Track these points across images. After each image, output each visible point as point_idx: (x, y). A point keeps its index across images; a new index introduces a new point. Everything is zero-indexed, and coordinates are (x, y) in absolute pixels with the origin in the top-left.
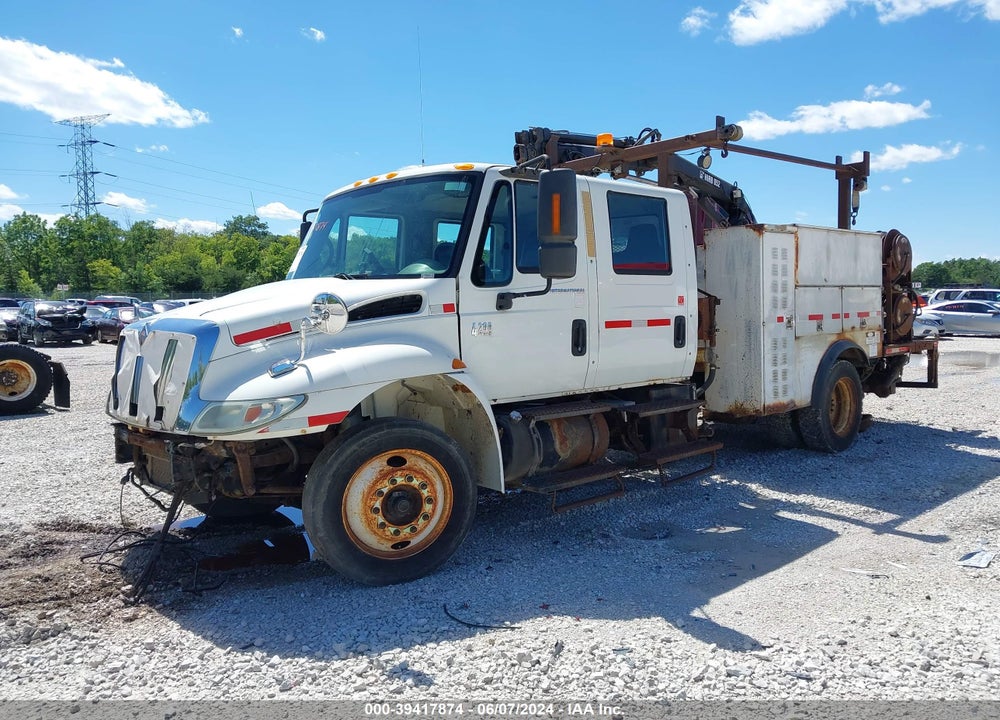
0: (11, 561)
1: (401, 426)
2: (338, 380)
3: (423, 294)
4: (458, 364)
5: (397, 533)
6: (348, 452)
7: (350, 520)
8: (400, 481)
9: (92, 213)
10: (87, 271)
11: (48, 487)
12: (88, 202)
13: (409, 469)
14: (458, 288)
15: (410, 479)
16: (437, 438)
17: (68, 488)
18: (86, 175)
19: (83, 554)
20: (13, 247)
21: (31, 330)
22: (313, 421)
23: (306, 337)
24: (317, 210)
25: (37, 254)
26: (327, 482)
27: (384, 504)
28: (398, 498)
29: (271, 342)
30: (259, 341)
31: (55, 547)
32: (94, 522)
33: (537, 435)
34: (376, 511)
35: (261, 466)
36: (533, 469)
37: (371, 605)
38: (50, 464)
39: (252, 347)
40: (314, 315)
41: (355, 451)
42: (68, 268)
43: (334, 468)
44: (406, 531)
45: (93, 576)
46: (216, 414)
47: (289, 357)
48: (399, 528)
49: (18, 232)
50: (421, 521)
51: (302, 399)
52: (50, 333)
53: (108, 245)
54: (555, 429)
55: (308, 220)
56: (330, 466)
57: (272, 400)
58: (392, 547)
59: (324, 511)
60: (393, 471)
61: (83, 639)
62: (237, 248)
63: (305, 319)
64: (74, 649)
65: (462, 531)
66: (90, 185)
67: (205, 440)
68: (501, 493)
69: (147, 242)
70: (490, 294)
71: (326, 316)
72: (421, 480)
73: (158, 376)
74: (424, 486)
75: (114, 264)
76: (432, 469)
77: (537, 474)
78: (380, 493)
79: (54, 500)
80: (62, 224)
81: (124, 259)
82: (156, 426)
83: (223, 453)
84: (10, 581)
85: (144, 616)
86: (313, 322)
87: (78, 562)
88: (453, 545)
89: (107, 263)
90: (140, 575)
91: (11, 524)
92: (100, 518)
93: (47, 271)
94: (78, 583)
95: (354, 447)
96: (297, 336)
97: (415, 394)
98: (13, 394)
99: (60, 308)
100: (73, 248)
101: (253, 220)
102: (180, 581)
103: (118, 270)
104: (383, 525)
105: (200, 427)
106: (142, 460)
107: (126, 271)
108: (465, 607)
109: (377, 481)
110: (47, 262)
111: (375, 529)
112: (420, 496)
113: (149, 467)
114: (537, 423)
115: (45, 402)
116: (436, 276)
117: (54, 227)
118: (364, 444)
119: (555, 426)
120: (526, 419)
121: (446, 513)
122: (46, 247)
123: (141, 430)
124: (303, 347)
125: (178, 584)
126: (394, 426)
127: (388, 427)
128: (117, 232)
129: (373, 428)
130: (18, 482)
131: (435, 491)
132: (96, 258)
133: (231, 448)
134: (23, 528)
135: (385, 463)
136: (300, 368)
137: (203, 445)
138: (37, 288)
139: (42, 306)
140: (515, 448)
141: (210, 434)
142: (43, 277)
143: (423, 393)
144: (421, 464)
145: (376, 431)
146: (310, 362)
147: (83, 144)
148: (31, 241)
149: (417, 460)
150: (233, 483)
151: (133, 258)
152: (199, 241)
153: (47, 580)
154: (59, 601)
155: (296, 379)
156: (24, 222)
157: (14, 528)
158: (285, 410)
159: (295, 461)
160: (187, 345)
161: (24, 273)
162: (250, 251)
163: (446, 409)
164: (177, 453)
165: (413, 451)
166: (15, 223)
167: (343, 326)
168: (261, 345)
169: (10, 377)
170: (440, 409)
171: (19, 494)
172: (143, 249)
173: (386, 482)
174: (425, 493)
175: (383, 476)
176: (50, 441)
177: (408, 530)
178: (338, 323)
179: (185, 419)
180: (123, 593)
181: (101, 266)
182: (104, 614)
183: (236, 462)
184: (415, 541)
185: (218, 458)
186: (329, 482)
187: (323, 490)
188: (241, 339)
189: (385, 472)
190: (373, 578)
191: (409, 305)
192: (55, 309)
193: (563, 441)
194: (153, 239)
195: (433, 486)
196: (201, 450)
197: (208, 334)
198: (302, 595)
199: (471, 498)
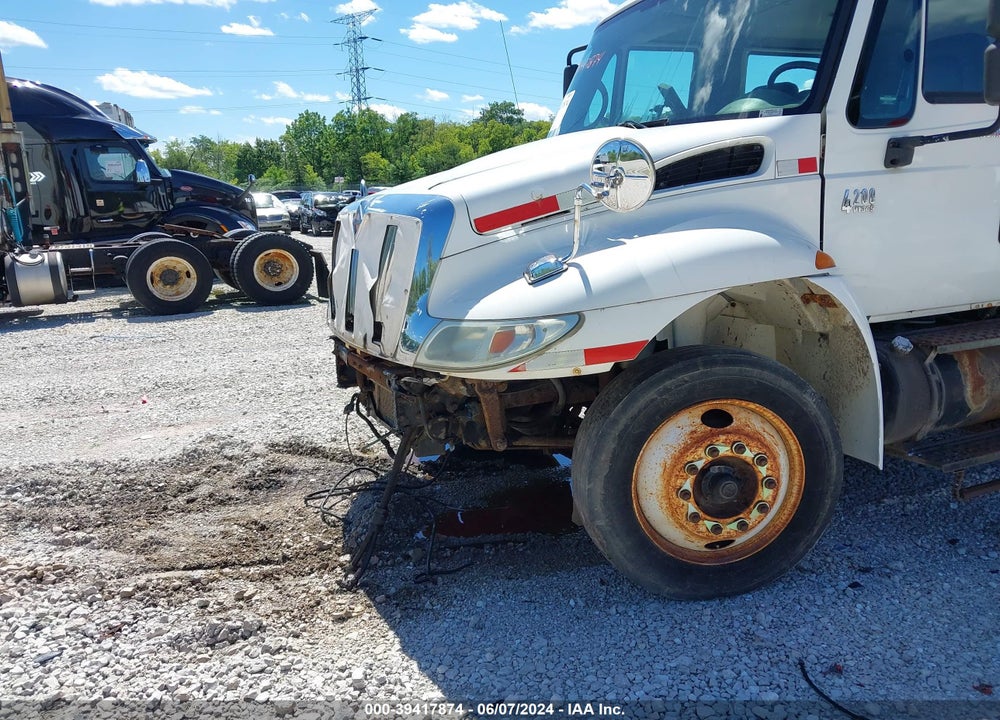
0: (234, 493)
1: (727, 362)
2: (631, 289)
3: (766, 141)
4: (823, 261)
5: (717, 529)
6: (642, 402)
7: (643, 503)
8: (724, 450)
9: (364, 108)
10: (360, 164)
11: (292, 393)
12: (360, 98)
13: (737, 432)
14: (823, 131)
15: (741, 449)
16: (785, 384)
17: (311, 396)
18: (358, 71)
19: (310, 491)
20: (300, 144)
21: (310, 219)
22: (593, 355)
23: (582, 218)
24: (584, 48)
25: (319, 149)
26: (611, 445)
27: (697, 484)
28: (720, 477)
29: (527, 228)
30: (510, 227)
31: (282, 477)
32: (328, 446)
33: (936, 377)
34: (685, 495)
35: (515, 405)
36: (925, 429)
37: (677, 640)
38: (299, 364)
39: (500, 236)
40: (596, 179)
41: (652, 400)
42: (346, 161)
43: (620, 426)
44: (730, 527)
45: (313, 529)
46: (451, 337)
47: (555, 251)
48: (721, 522)
49: (303, 130)
50: (755, 514)
51: (575, 320)
52: (326, 223)
53: (377, 138)
54: (965, 366)
55: (573, 63)
56: (615, 421)
57: (529, 320)
58: (706, 546)
59: (605, 489)
60: (713, 435)
61: (277, 651)
62: (492, 136)
63: (581, 188)
64: (262, 671)
65: (816, 529)
66: (361, 81)
67: (438, 376)
68: (877, 468)
69: (410, 134)
70: (876, 140)
71: (616, 180)
72: (756, 450)
73: (375, 279)
74: (762, 461)
75: (383, 157)
76: (773, 432)
77: (931, 437)
78: (693, 469)
79: (294, 410)
80: (339, 120)
81: (391, 151)
82: (374, 350)
83: (463, 391)
84: (221, 528)
85: (360, 614)
86: (595, 192)
87: (300, 504)
88: (801, 548)
89: (376, 155)
90: (363, 538)
91: (243, 442)
92: (334, 440)
93: (328, 165)
94: (294, 539)
95: (652, 394)
96: (565, 218)
97: (733, 305)
98: (279, 284)
99: (333, 198)
100: (348, 142)
101: (508, 107)
102: (411, 553)
103: (386, 162)
104: (695, 518)
105: (430, 357)
106: (367, 385)
107: (393, 163)
108: (837, 670)
109: (686, 450)
110: (328, 157)
111: (683, 521)
112: (754, 475)
113: (375, 394)
114: (938, 358)
115: (308, 292)
116: (786, 112)
117: (332, 123)
118: (667, 390)
119: (966, 360)
120: (920, 351)
121: (793, 500)
122: (327, 142)
123: (358, 351)
124: (577, 236)
125: (407, 557)
126: (714, 363)
127: (706, 364)
128: (384, 123)
129: (680, 365)
130: (264, 385)
131: (776, 468)
132: (368, 151)
133: (473, 385)
134: (254, 447)
135: (699, 421)
136: (572, 270)
137: (434, 381)
138: (320, 181)
139: (320, 197)
140: (903, 398)
141: (443, 368)
142: (325, 171)
143: (746, 304)
144: (756, 424)
145: (686, 370)
146: (585, 260)
147: (355, 41)
148: (314, 137)
149: (749, 417)
150: (476, 429)
151: (399, 150)
152: (457, 130)
153: (263, 528)
154: (266, 568)
155: (567, 286)
156: (307, 120)
157: (245, 447)
158: (549, 337)
159: (560, 403)
160: (410, 234)
161: (309, 168)
162: (505, 138)
163: (782, 329)
164: (400, 389)
165: (744, 403)
166: (300, 121)
167: (645, 198)
168: (513, 233)
169: (274, 267)
170: (771, 328)
171: (262, 400)
172: (407, 141)
173: (701, 452)
174: (763, 471)
175: (696, 441)
176: (306, 335)
177: (734, 526)
178: (635, 191)
179: (413, 337)
180: (341, 565)
181: (372, 158)
182: (312, 603)
183: (479, 402)
184: (740, 540)
185: (456, 396)
186: (613, 446)
187: (605, 457)
188: (485, 224)
189: (699, 434)
190: (677, 589)
191: (743, 161)
192: (328, 199)
193: (978, 384)
194: (416, 130)
195: (775, 459)
196: (434, 385)
197: (439, 216)
198: (572, 603)
199: (833, 480)
